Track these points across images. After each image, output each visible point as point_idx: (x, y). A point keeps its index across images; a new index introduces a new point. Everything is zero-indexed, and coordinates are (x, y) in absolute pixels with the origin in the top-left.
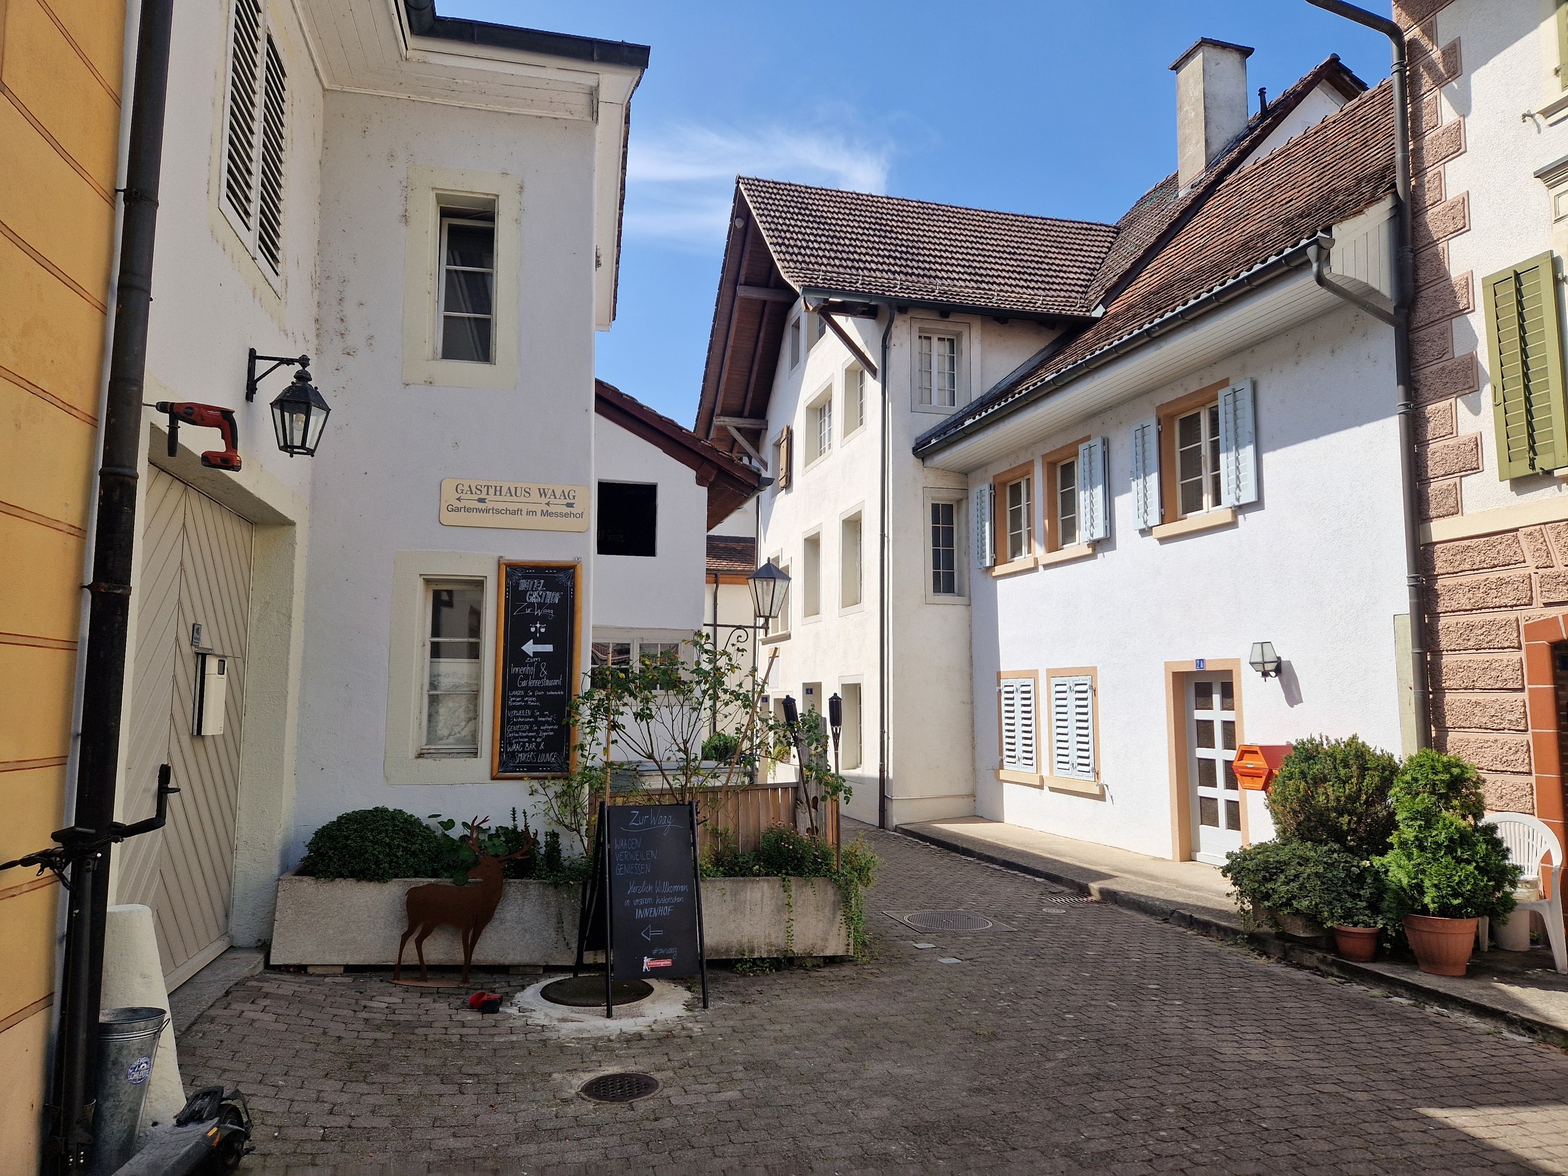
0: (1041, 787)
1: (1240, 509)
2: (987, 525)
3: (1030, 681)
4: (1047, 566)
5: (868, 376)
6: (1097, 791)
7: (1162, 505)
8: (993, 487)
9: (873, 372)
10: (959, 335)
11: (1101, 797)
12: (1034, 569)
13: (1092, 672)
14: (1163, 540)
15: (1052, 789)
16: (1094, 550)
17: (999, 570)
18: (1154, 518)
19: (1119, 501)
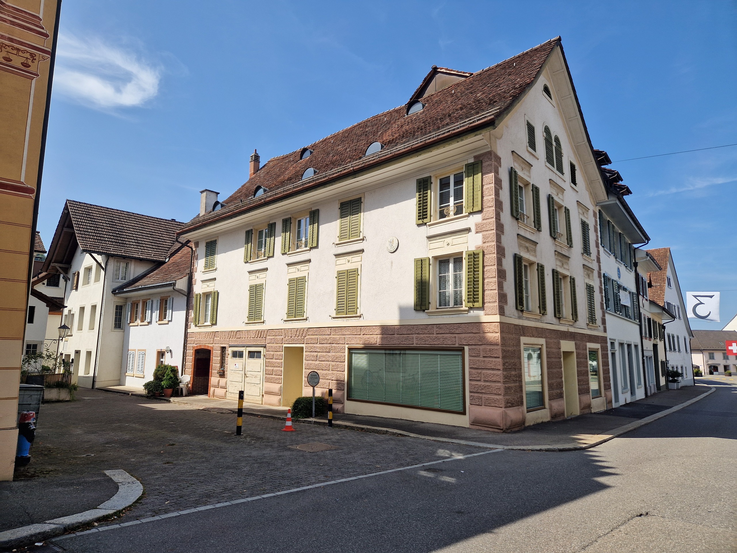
0: (134, 377)
1: (169, 321)
2: (129, 313)
3: (134, 352)
4: (140, 325)
5: (102, 270)
6: (143, 376)
7: (159, 317)
8: (132, 304)
9: (103, 269)
10: (128, 263)
11: (144, 378)
12: (138, 326)
13: (145, 350)
14: (159, 324)
15: (136, 377)
16: (148, 324)
17: (131, 324)
18: (158, 320)
19: (153, 314)
